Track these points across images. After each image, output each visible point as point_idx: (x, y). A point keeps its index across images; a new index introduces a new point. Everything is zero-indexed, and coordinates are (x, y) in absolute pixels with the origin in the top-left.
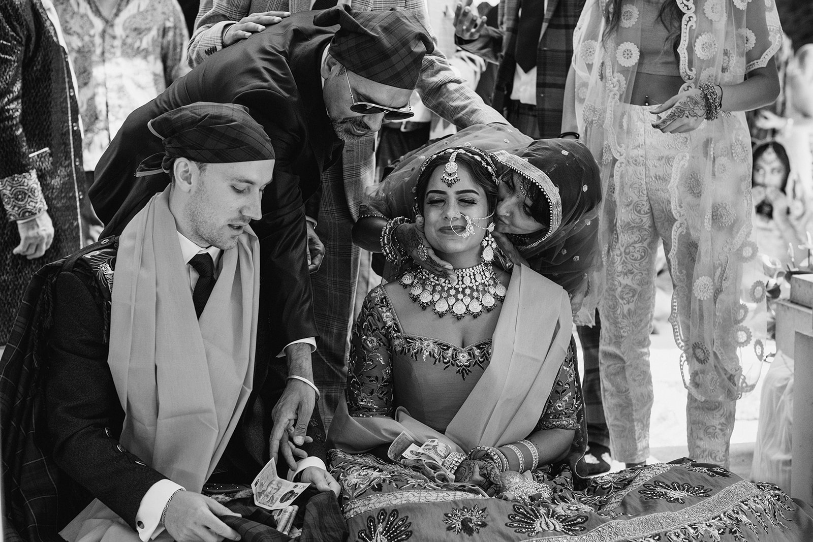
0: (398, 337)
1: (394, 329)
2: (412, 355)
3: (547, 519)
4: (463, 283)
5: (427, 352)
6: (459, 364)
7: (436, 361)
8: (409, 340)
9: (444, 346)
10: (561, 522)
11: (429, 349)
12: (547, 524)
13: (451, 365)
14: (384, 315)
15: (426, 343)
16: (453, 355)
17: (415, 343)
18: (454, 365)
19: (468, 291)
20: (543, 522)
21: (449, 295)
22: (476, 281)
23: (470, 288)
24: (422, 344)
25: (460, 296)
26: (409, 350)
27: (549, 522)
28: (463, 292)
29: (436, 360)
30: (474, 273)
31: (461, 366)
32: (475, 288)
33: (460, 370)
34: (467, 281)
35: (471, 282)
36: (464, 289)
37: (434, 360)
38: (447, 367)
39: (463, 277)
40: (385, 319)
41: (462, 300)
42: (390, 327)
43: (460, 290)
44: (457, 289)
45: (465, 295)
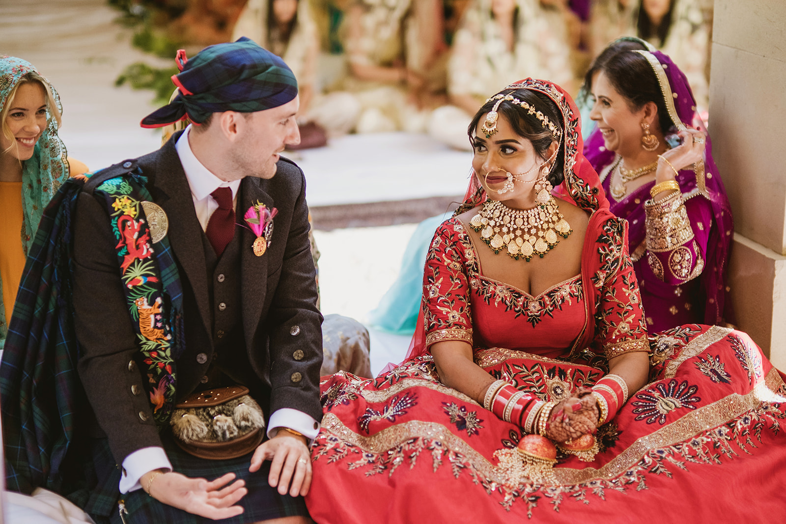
0: (475, 277)
1: (473, 269)
2: (486, 298)
3: (664, 399)
4: (529, 224)
5: (499, 297)
6: (530, 314)
7: (507, 309)
8: (485, 282)
9: (516, 293)
10: (677, 398)
11: (501, 295)
12: (666, 404)
13: (522, 314)
14: (467, 251)
15: (499, 288)
16: (524, 303)
17: (489, 287)
18: (524, 315)
19: (533, 231)
20: (663, 404)
21: (516, 237)
22: (541, 220)
23: (535, 227)
24: (495, 288)
25: (526, 237)
26: (483, 292)
27: (667, 402)
28: (529, 232)
29: (508, 307)
30: (538, 212)
31: (531, 316)
32: (540, 227)
33: (530, 319)
34: (532, 221)
35: (536, 222)
36: (529, 229)
37: (506, 307)
38: (518, 316)
39: (528, 218)
40: (467, 256)
41: (528, 241)
42: (470, 265)
43: (526, 230)
44: (522, 230)
45: (531, 235)
